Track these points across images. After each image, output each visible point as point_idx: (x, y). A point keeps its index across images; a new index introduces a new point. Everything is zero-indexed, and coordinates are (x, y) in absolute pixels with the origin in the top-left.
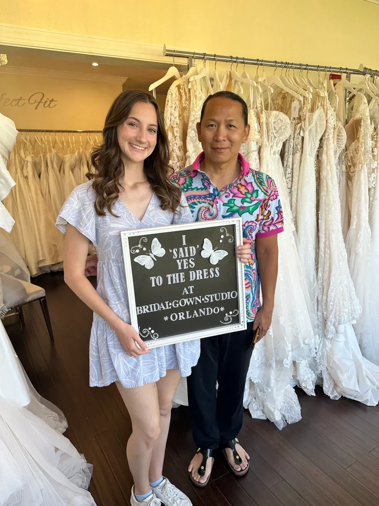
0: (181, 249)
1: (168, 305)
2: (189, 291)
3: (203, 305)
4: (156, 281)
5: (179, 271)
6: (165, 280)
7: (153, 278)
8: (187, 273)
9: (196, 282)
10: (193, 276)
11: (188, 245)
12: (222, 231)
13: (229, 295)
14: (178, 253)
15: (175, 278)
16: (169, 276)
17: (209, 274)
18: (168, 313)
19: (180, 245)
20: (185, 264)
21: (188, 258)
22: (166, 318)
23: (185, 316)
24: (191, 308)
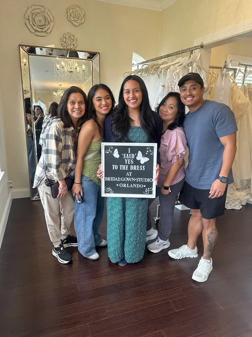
0: (127, 155)
1: (119, 179)
2: (129, 174)
3: (136, 182)
4: (115, 167)
5: (126, 165)
6: (119, 167)
7: (113, 166)
8: (129, 166)
9: (133, 171)
10: (132, 168)
11: (131, 153)
12: (147, 149)
13: (148, 180)
14: (126, 156)
15: (123, 167)
16: (121, 166)
17: (140, 168)
18: (119, 183)
19: (127, 152)
20: (129, 161)
21: (131, 159)
22: (117, 185)
23: (126, 186)
24: (130, 183)
